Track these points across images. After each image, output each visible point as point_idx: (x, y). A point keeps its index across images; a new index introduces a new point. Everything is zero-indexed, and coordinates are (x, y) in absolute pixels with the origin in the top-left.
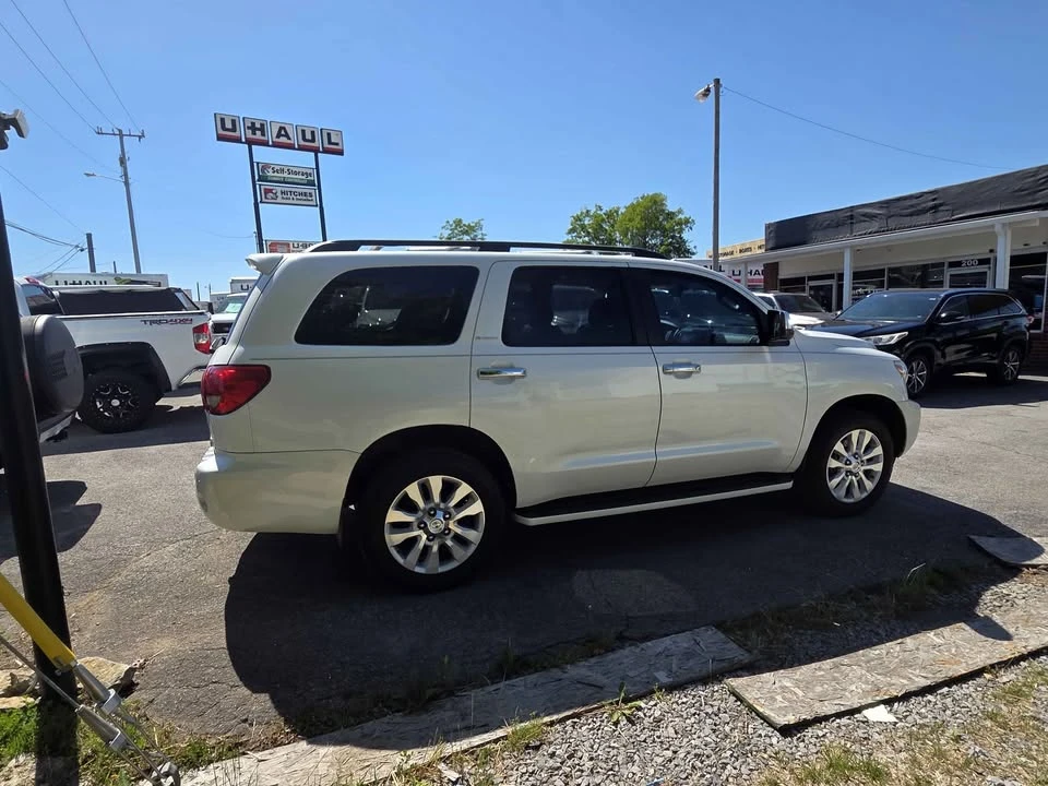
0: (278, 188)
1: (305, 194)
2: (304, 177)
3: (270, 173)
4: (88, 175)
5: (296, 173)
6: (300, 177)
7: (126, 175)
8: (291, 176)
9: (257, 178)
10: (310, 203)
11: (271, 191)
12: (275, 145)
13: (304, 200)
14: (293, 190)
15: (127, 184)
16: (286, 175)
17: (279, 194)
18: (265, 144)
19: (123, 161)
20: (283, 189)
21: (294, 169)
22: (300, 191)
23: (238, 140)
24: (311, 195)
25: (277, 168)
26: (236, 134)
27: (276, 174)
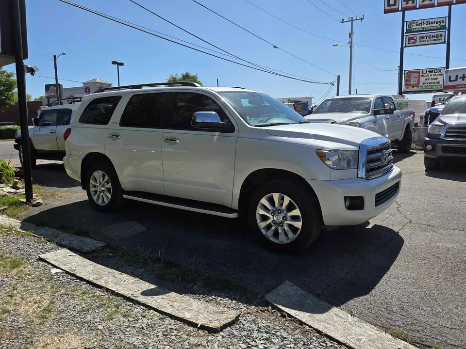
0: (418, 36)
1: (437, 36)
2: (438, 25)
3: (414, 27)
4: (334, 45)
5: (432, 23)
6: (436, 25)
7: (351, 42)
8: (429, 25)
9: (405, 31)
10: (441, 41)
11: (412, 38)
12: (421, 7)
13: (436, 40)
14: (429, 35)
15: (351, 47)
16: (425, 26)
17: (418, 40)
18: (414, 8)
19: (351, 35)
20: (421, 35)
21: (431, 21)
22: (434, 34)
23: (397, 10)
24: (441, 36)
25: (419, 22)
26: (396, 7)
27: (418, 27)
